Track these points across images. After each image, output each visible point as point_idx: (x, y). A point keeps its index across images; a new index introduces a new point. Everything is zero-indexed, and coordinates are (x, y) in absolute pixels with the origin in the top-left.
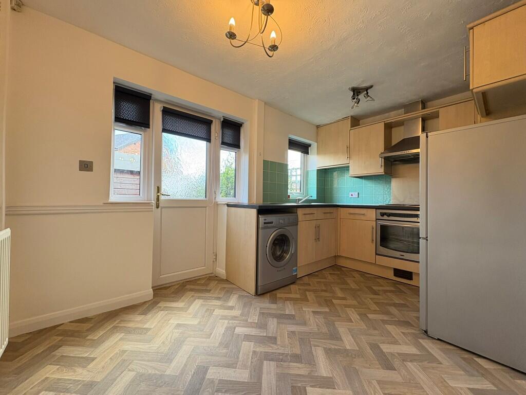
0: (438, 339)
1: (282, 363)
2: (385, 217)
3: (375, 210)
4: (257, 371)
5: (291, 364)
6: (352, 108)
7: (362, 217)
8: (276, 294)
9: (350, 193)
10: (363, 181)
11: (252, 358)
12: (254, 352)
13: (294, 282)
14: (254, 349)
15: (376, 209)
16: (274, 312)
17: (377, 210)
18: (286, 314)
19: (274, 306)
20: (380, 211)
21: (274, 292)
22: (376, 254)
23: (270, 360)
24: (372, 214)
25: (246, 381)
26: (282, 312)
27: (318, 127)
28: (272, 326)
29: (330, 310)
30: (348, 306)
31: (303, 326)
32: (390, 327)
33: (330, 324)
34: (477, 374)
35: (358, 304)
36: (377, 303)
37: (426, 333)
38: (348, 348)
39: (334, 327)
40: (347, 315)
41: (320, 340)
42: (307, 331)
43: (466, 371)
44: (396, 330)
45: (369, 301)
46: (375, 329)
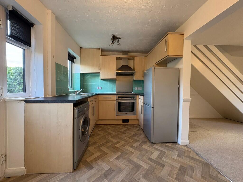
0: (157, 143)
2: (120, 99)
6: (110, 45)
7: (110, 99)
8: (86, 161)
9: (98, 87)
10: (104, 82)
13: (88, 145)
15: (116, 95)
16: (98, 175)
18: (107, 171)
19: (94, 171)
20: (117, 96)
21: (83, 160)
22: (116, 115)
24: (114, 97)
26: (103, 172)
27: (81, 48)
29: (120, 152)
30: (124, 145)
31: (122, 172)
32: (144, 147)
33: (129, 161)
34: (172, 150)
35: (125, 142)
36: (129, 138)
37: (153, 142)
38: (147, 168)
39: (132, 161)
40: (129, 151)
41: (137, 174)
42: (127, 174)
43: (171, 150)
44: (146, 147)
45: (126, 138)
46: (142, 151)
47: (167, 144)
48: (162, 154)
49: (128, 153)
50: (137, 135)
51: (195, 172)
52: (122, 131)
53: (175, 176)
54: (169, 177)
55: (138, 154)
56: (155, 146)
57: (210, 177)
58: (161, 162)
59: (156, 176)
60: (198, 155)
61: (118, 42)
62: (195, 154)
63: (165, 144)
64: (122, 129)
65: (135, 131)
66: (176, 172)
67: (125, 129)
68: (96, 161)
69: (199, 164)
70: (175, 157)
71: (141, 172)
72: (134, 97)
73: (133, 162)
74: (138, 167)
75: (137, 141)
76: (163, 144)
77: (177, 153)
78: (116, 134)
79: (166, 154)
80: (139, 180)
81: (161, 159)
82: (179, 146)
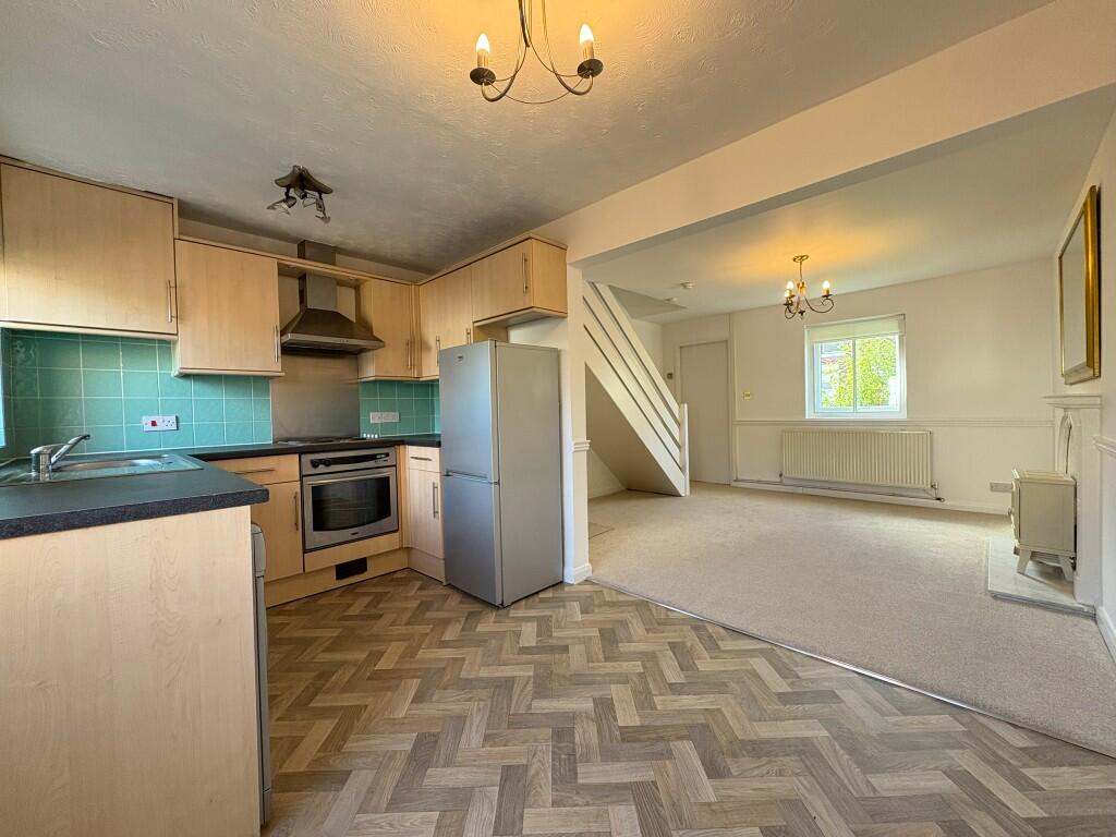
0: (513, 603)
1: (578, 756)
2: (322, 469)
3: (297, 456)
4: (606, 793)
5: (577, 740)
6: (270, 207)
7: (266, 479)
9: (146, 421)
10: (192, 385)
11: (577, 805)
12: (555, 803)
14: (549, 805)
15: (300, 454)
17: (303, 456)
20: (307, 458)
22: (305, 551)
23: (576, 774)
24: (289, 466)
25: (633, 808)
28: (461, 776)
29: (414, 677)
30: (409, 654)
31: (468, 723)
32: (481, 628)
33: (468, 685)
34: (561, 604)
35: (405, 644)
36: (409, 623)
37: (502, 604)
38: (531, 674)
39: (476, 680)
40: (441, 660)
41: (514, 702)
42: (486, 717)
43: (559, 607)
44: (488, 624)
45: (403, 629)
46: (486, 641)
47: (542, 595)
48: (544, 626)
49: (444, 669)
50: (431, 603)
51: (631, 629)
52: (357, 612)
53: (601, 656)
54: (591, 665)
55: (480, 653)
56: (513, 613)
57: (659, 624)
58: (555, 642)
59: (564, 677)
60: (619, 592)
61: (321, 207)
62: (614, 593)
63: (536, 598)
64: (349, 606)
65: (411, 594)
66: (597, 647)
67: (366, 600)
68: (339, 749)
69: (630, 609)
70: (579, 617)
71: (522, 691)
72: (387, 455)
73: (482, 680)
74: (506, 685)
75: (446, 622)
76: (531, 599)
77: (576, 606)
78: (340, 630)
79: (553, 620)
80: (530, 708)
81: (551, 636)
82: (572, 589)
